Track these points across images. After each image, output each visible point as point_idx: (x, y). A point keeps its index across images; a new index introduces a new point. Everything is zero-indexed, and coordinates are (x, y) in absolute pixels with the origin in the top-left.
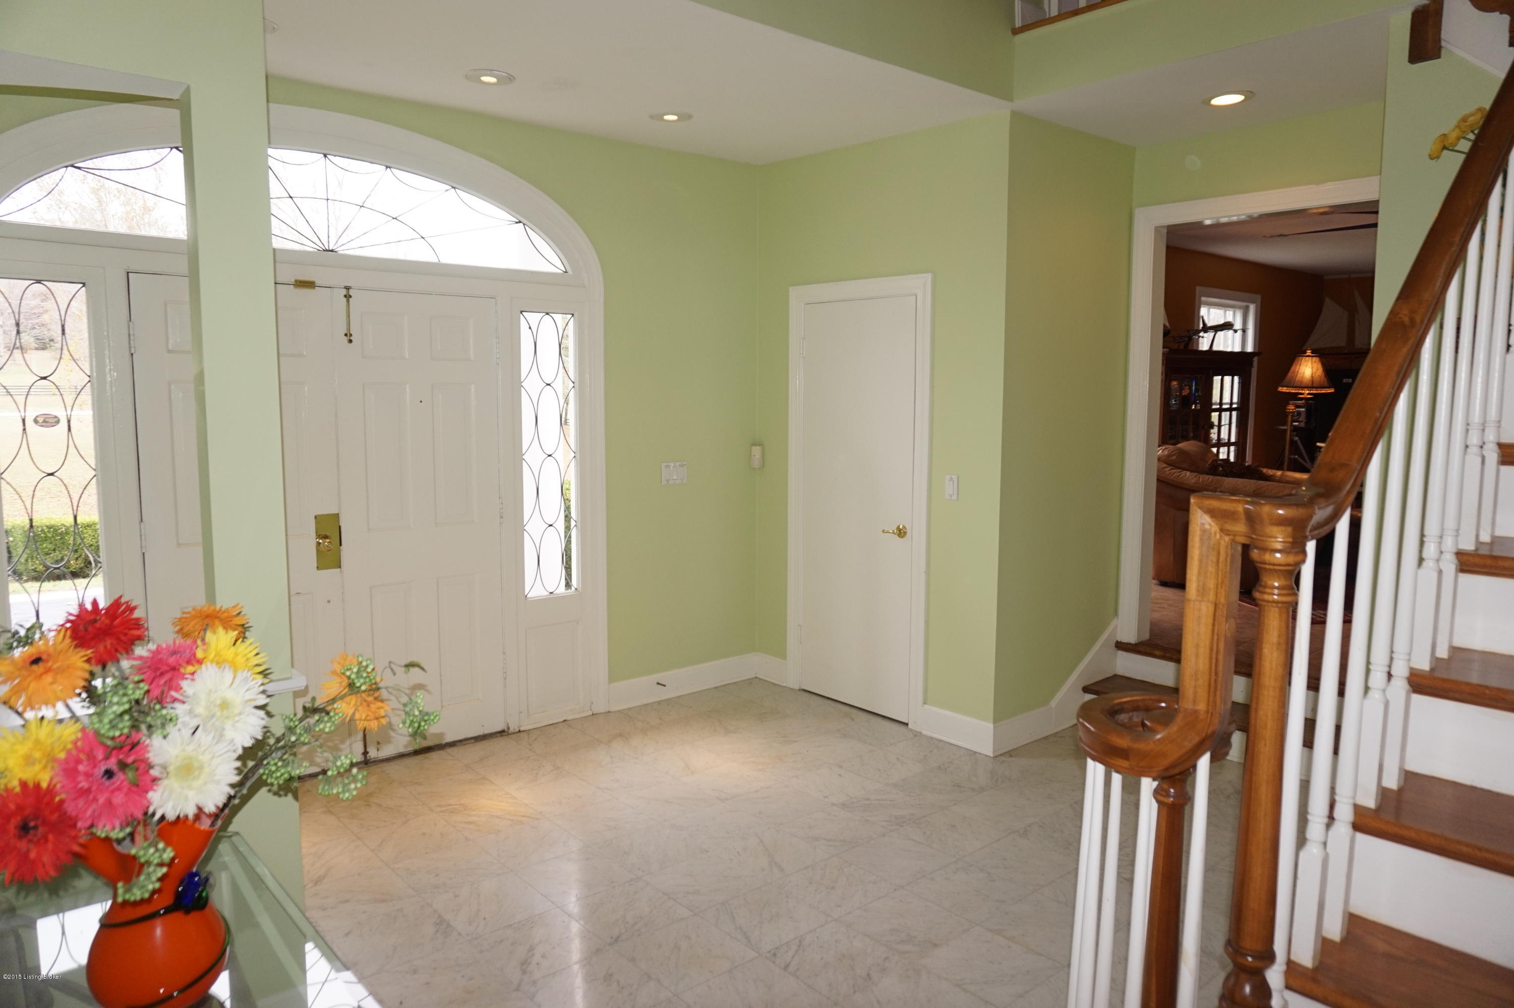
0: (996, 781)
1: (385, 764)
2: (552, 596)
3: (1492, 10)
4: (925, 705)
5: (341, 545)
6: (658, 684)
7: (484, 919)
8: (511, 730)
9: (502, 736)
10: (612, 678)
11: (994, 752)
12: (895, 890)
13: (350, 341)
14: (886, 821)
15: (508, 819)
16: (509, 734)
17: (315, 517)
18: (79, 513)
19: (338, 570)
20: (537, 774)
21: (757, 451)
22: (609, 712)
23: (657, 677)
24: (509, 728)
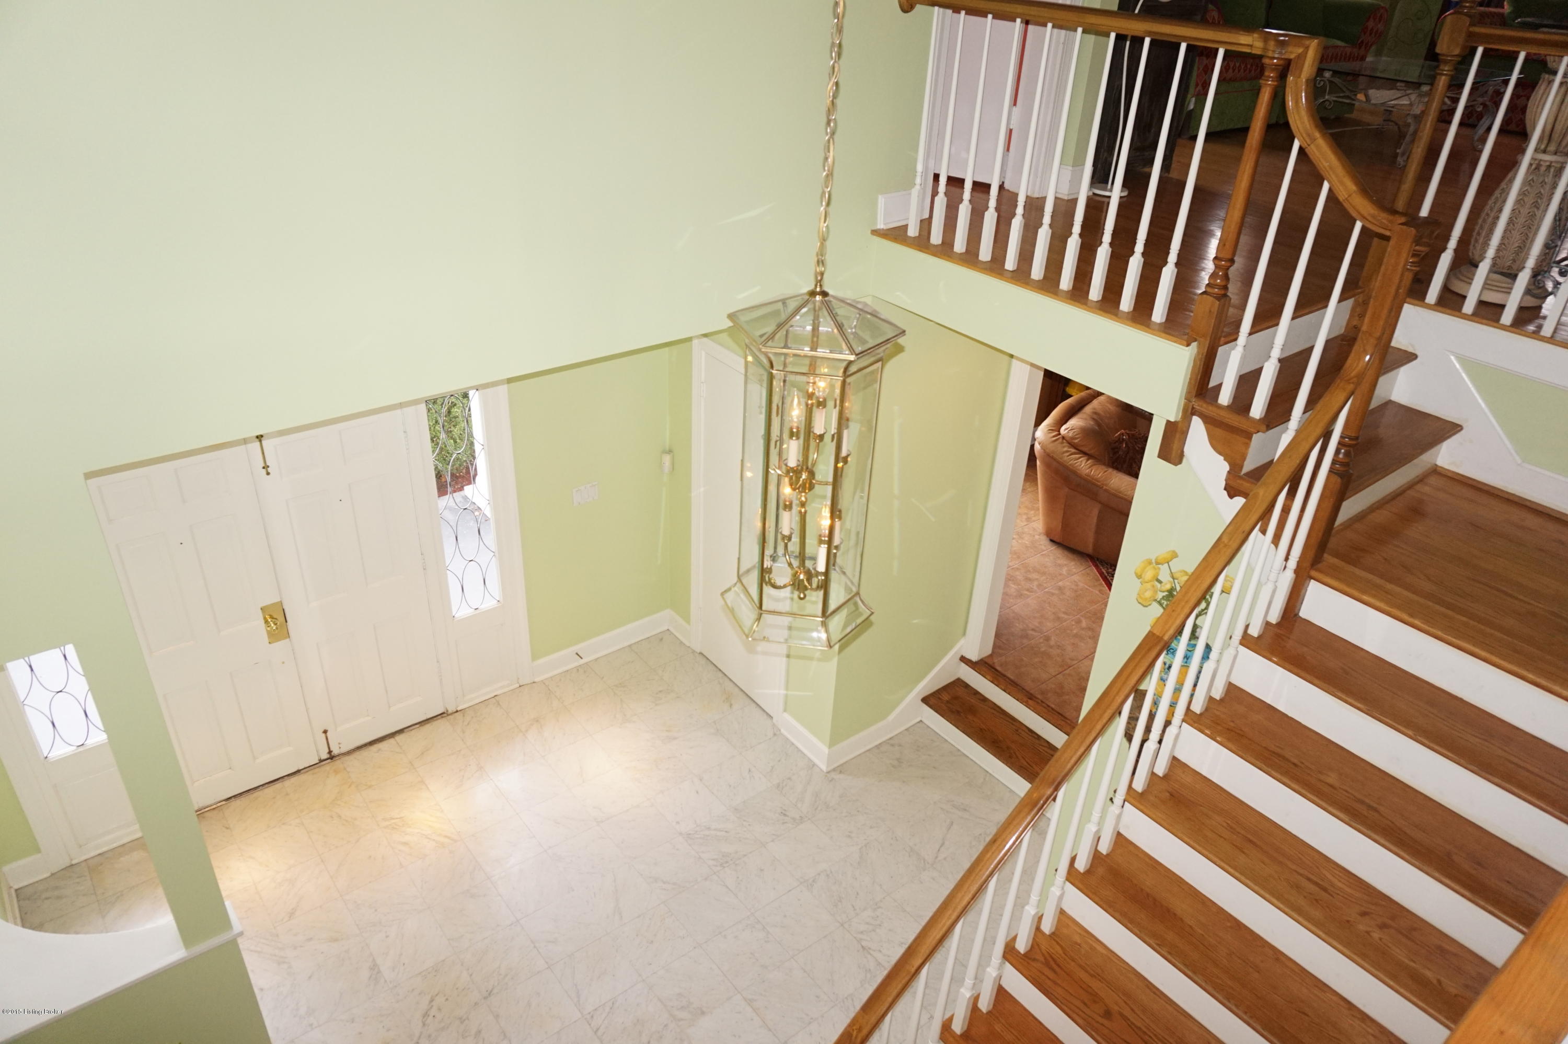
0: (816, 809)
1: (347, 758)
2: (477, 612)
3: (1220, 453)
4: (785, 713)
5: (286, 622)
6: (577, 654)
7: (404, 964)
8: (450, 711)
9: (442, 717)
10: (535, 657)
11: (827, 767)
12: (695, 948)
13: (268, 474)
14: (713, 860)
15: (434, 840)
16: (448, 715)
17: (261, 609)
18: (66, 652)
19: (288, 640)
20: (463, 776)
21: (667, 459)
22: (534, 682)
23: (576, 648)
24: (447, 711)
